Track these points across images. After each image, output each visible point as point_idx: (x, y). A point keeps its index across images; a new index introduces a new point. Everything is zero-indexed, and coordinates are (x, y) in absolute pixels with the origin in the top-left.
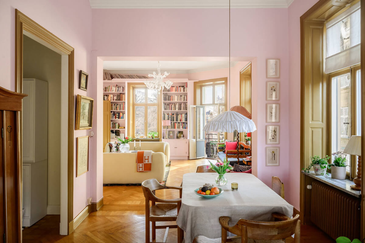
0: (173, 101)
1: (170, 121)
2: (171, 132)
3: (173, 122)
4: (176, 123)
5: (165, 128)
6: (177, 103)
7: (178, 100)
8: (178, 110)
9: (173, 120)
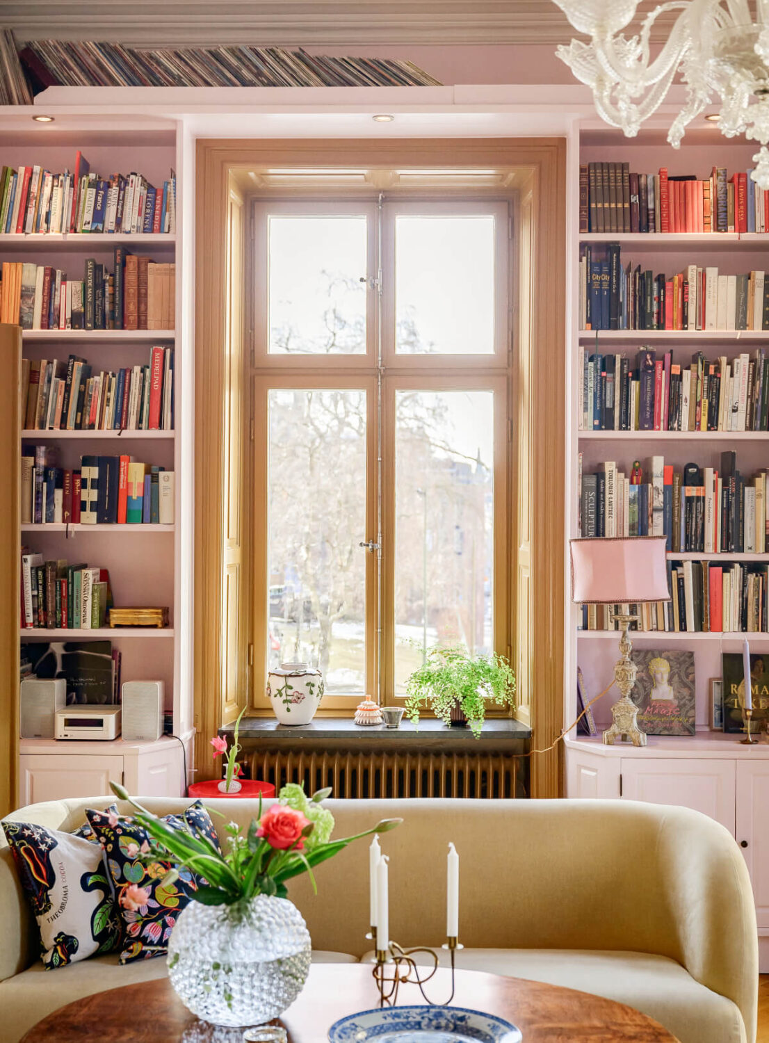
0: (692, 332)
1: (654, 553)
2: (662, 668)
3: (688, 558)
4: (726, 566)
5: (601, 627)
6: (732, 347)
7: (742, 323)
8: (750, 428)
9: (695, 542)
